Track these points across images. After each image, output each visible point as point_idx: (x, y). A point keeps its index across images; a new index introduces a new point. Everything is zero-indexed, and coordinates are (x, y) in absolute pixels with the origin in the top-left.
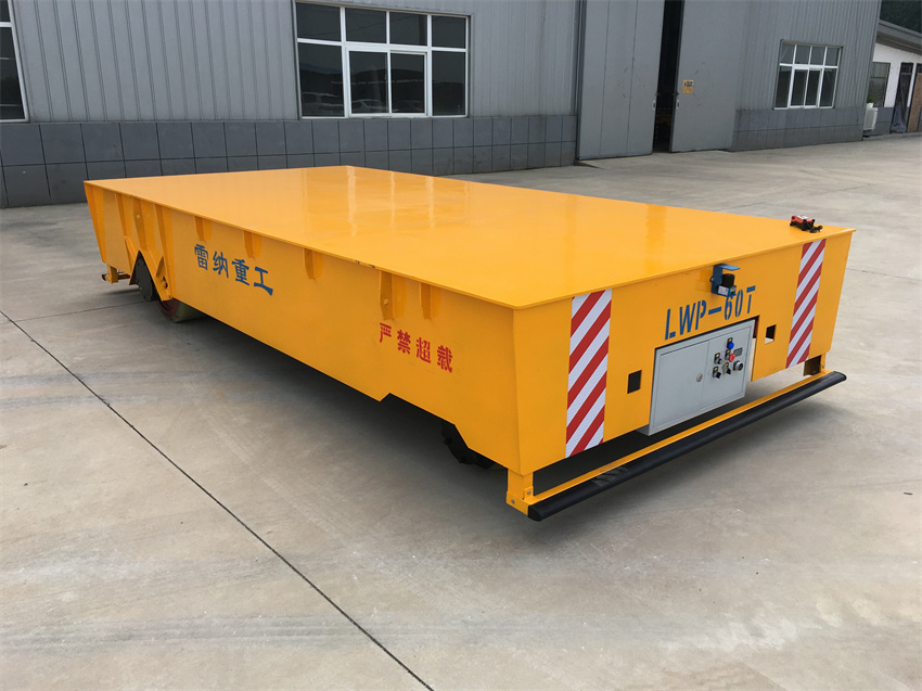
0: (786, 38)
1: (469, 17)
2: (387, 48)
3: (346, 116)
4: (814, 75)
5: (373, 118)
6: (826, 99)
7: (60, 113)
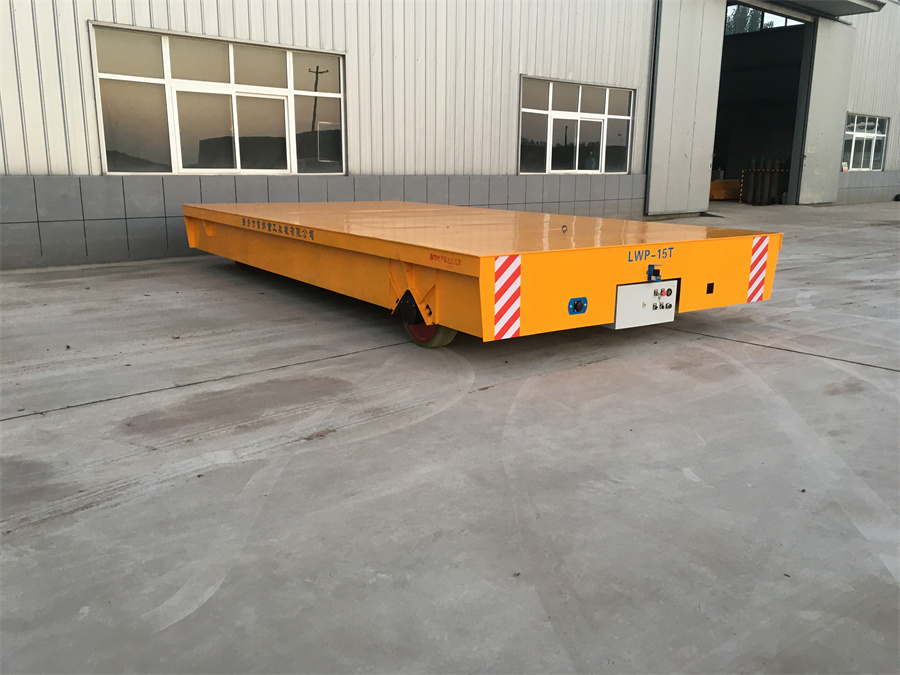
0: (850, 111)
1: (635, 90)
2: (578, 116)
3: (547, 173)
4: (869, 142)
5: (565, 175)
6: (877, 164)
7: (367, 169)
